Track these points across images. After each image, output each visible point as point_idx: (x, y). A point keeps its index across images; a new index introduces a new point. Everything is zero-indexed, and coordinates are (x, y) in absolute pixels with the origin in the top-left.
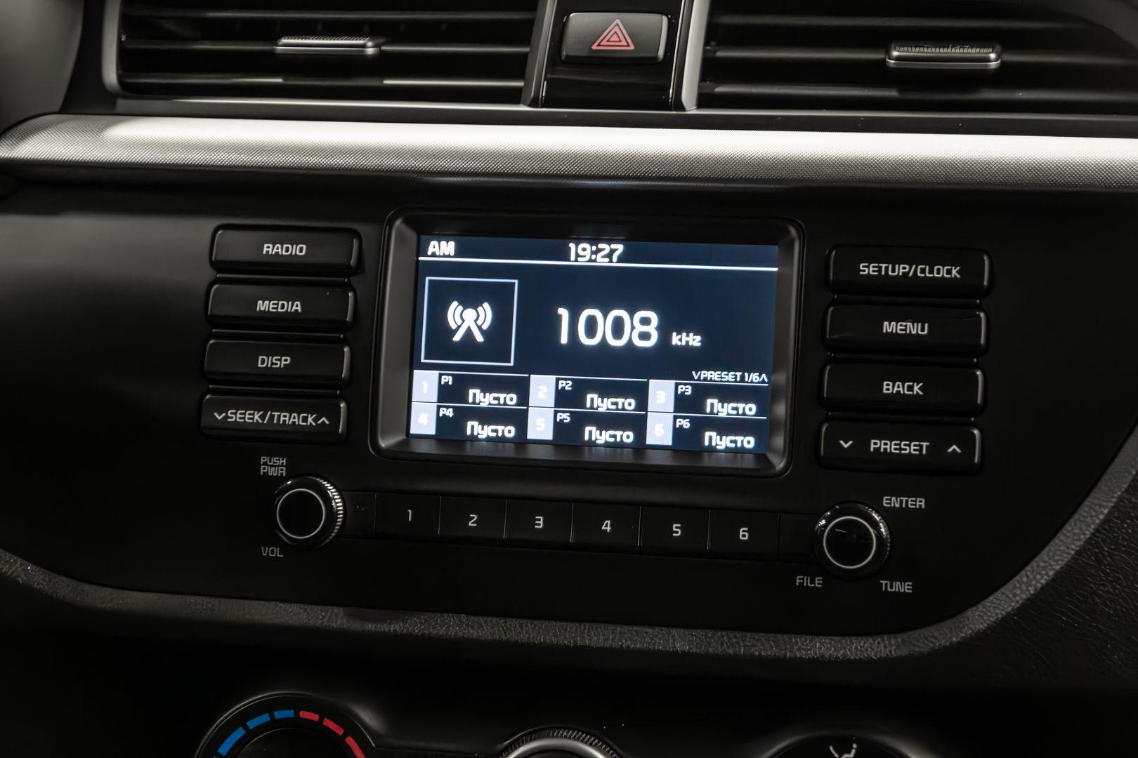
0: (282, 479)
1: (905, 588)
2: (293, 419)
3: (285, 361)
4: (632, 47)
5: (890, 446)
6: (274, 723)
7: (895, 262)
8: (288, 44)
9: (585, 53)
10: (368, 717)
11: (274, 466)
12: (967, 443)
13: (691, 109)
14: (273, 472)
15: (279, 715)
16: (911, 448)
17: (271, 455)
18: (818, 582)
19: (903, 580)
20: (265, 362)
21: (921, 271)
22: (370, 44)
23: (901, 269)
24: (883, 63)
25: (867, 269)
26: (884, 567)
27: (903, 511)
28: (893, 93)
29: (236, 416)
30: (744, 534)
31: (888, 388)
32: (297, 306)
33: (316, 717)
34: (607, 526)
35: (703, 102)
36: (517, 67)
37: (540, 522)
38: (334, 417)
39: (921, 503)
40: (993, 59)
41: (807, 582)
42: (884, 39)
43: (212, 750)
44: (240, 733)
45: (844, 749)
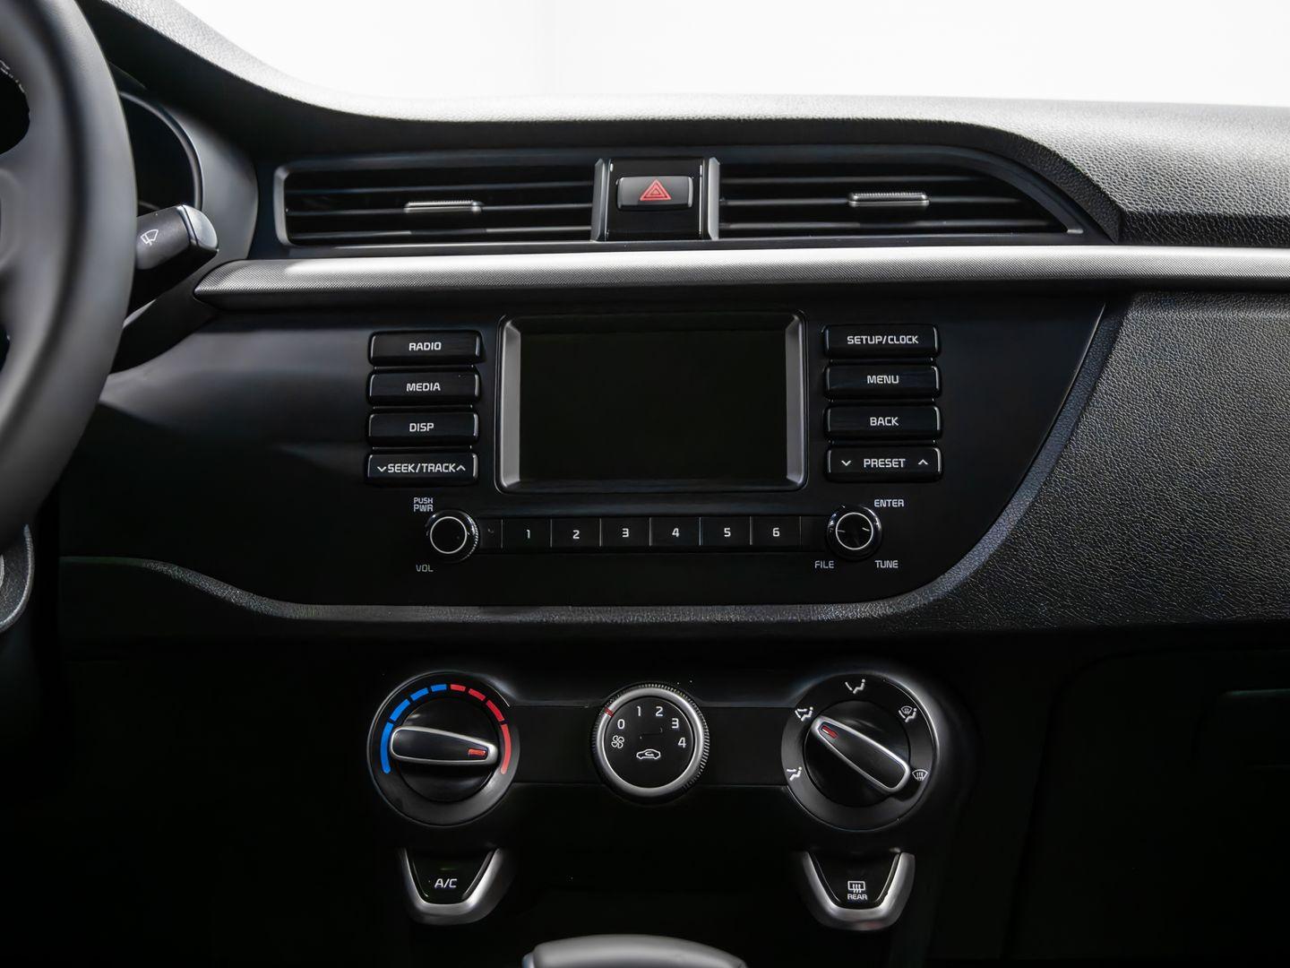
0: (430, 513)
1: (893, 564)
2: (440, 468)
3: (431, 426)
4: (669, 198)
5: (878, 463)
6: (432, 695)
7: (872, 334)
8: (412, 207)
9: (635, 203)
10: (502, 687)
11: (424, 505)
12: (932, 458)
13: (715, 238)
14: (423, 509)
15: (435, 688)
16: (893, 463)
17: (421, 496)
18: (831, 565)
19: (891, 559)
20: (414, 428)
21: (891, 340)
22: (475, 204)
23: (877, 339)
24: (847, 205)
25: (853, 340)
26: (879, 549)
27: (890, 509)
28: (857, 225)
29: (394, 469)
30: (776, 533)
31: (874, 422)
32: (437, 386)
33: (463, 688)
34: (676, 532)
35: (722, 233)
36: (585, 217)
37: (626, 533)
38: (469, 465)
39: (901, 503)
40: (924, 200)
41: (823, 565)
42: (845, 191)
43: (385, 717)
44: (406, 703)
45: (855, 683)
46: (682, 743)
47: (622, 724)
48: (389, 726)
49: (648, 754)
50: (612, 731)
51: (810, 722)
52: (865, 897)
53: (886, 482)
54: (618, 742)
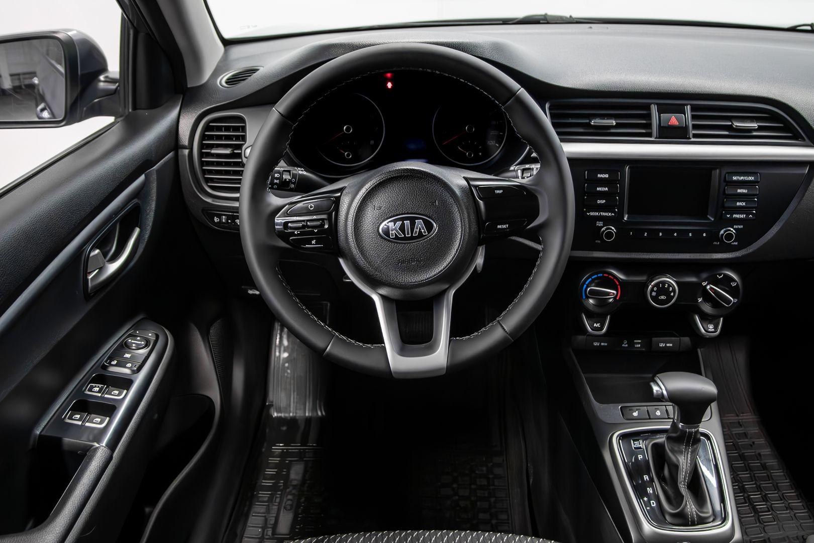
2: (606, 214)
3: (604, 201)
4: (678, 124)
5: (738, 216)
6: (598, 277)
7: (740, 176)
8: (594, 123)
9: (667, 125)
10: (618, 275)
11: (600, 224)
12: (753, 215)
13: (692, 139)
15: (599, 275)
16: (742, 216)
17: (599, 221)
18: (718, 243)
19: (735, 242)
20: (599, 201)
21: (746, 178)
23: (742, 178)
24: (731, 125)
25: (734, 178)
27: (738, 228)
28: (734, 133)
29: (592, 214)
30: (704, 235)
31: (738, 204)
32: (607, 189)
33: (607, 275)
34: (675, 235)
35: (695, 137)
37: (661, 234)
38: (615, 213)
39: (742, 227)
40: (756, 126)
41: (716, 243)
42: (731, 119)
43: (584, 283)
44: (590, 279)
45: (720, 275)
46: (672, 294)
47: (655, 289)
48: (585, 286)
49: (663, 297)
50: (652, 290)
51: (706, 286)
52: (713, 330)
53: (739, 221)
54: (654, 294)
